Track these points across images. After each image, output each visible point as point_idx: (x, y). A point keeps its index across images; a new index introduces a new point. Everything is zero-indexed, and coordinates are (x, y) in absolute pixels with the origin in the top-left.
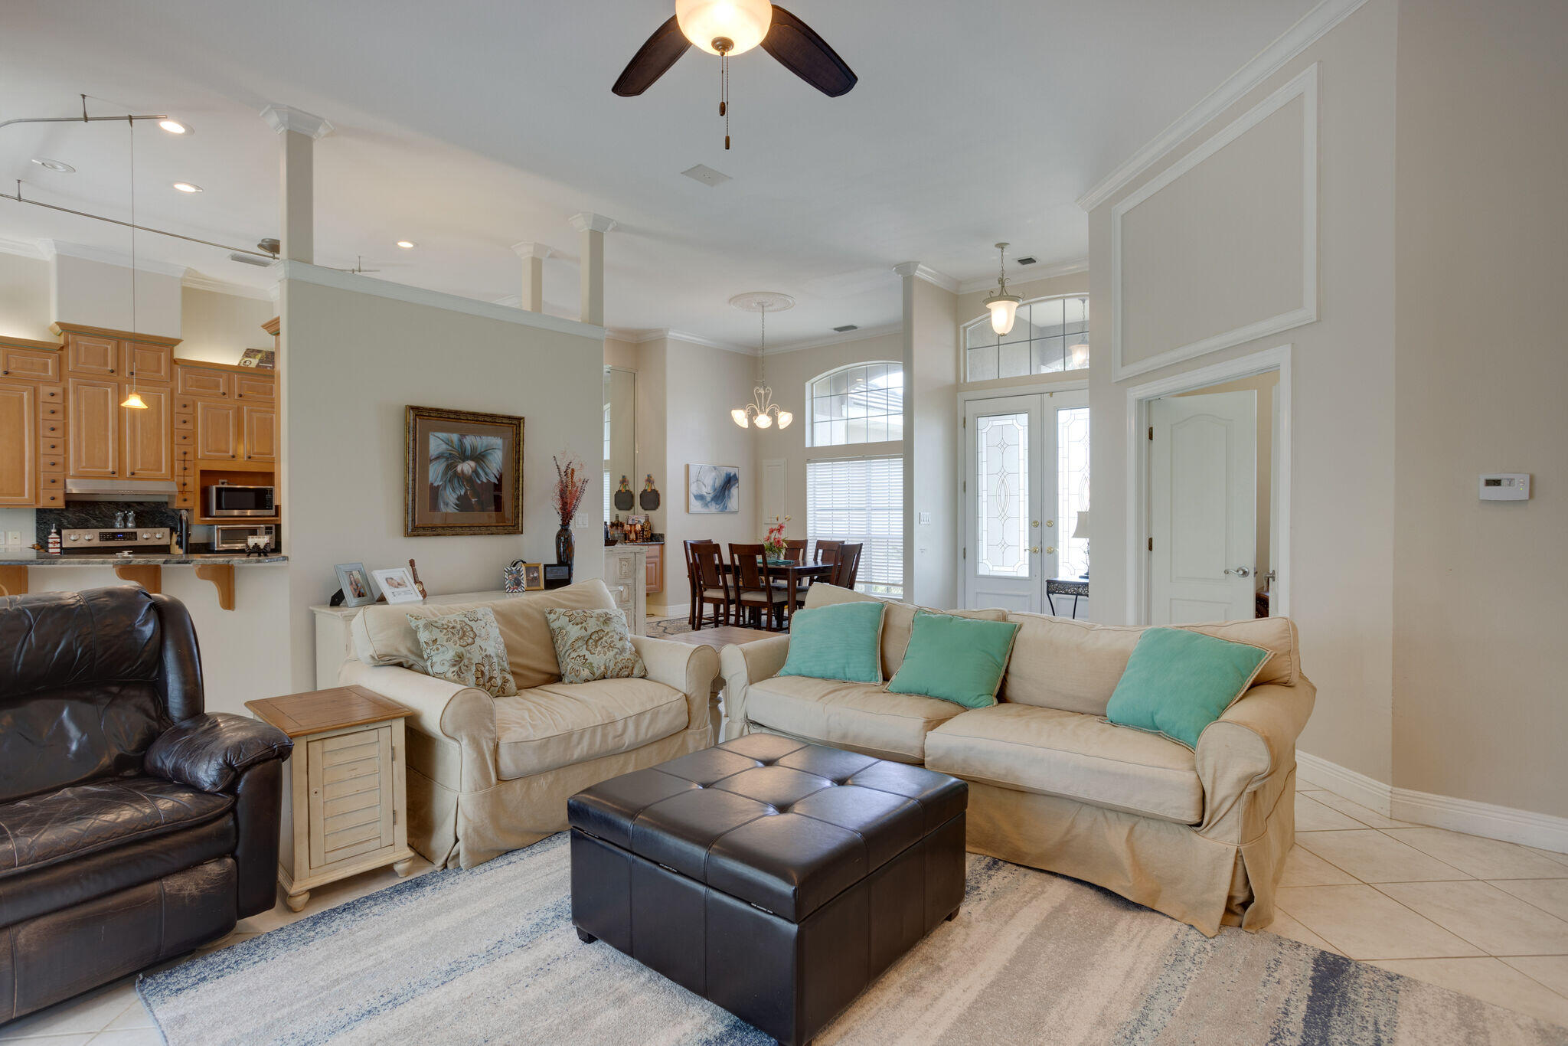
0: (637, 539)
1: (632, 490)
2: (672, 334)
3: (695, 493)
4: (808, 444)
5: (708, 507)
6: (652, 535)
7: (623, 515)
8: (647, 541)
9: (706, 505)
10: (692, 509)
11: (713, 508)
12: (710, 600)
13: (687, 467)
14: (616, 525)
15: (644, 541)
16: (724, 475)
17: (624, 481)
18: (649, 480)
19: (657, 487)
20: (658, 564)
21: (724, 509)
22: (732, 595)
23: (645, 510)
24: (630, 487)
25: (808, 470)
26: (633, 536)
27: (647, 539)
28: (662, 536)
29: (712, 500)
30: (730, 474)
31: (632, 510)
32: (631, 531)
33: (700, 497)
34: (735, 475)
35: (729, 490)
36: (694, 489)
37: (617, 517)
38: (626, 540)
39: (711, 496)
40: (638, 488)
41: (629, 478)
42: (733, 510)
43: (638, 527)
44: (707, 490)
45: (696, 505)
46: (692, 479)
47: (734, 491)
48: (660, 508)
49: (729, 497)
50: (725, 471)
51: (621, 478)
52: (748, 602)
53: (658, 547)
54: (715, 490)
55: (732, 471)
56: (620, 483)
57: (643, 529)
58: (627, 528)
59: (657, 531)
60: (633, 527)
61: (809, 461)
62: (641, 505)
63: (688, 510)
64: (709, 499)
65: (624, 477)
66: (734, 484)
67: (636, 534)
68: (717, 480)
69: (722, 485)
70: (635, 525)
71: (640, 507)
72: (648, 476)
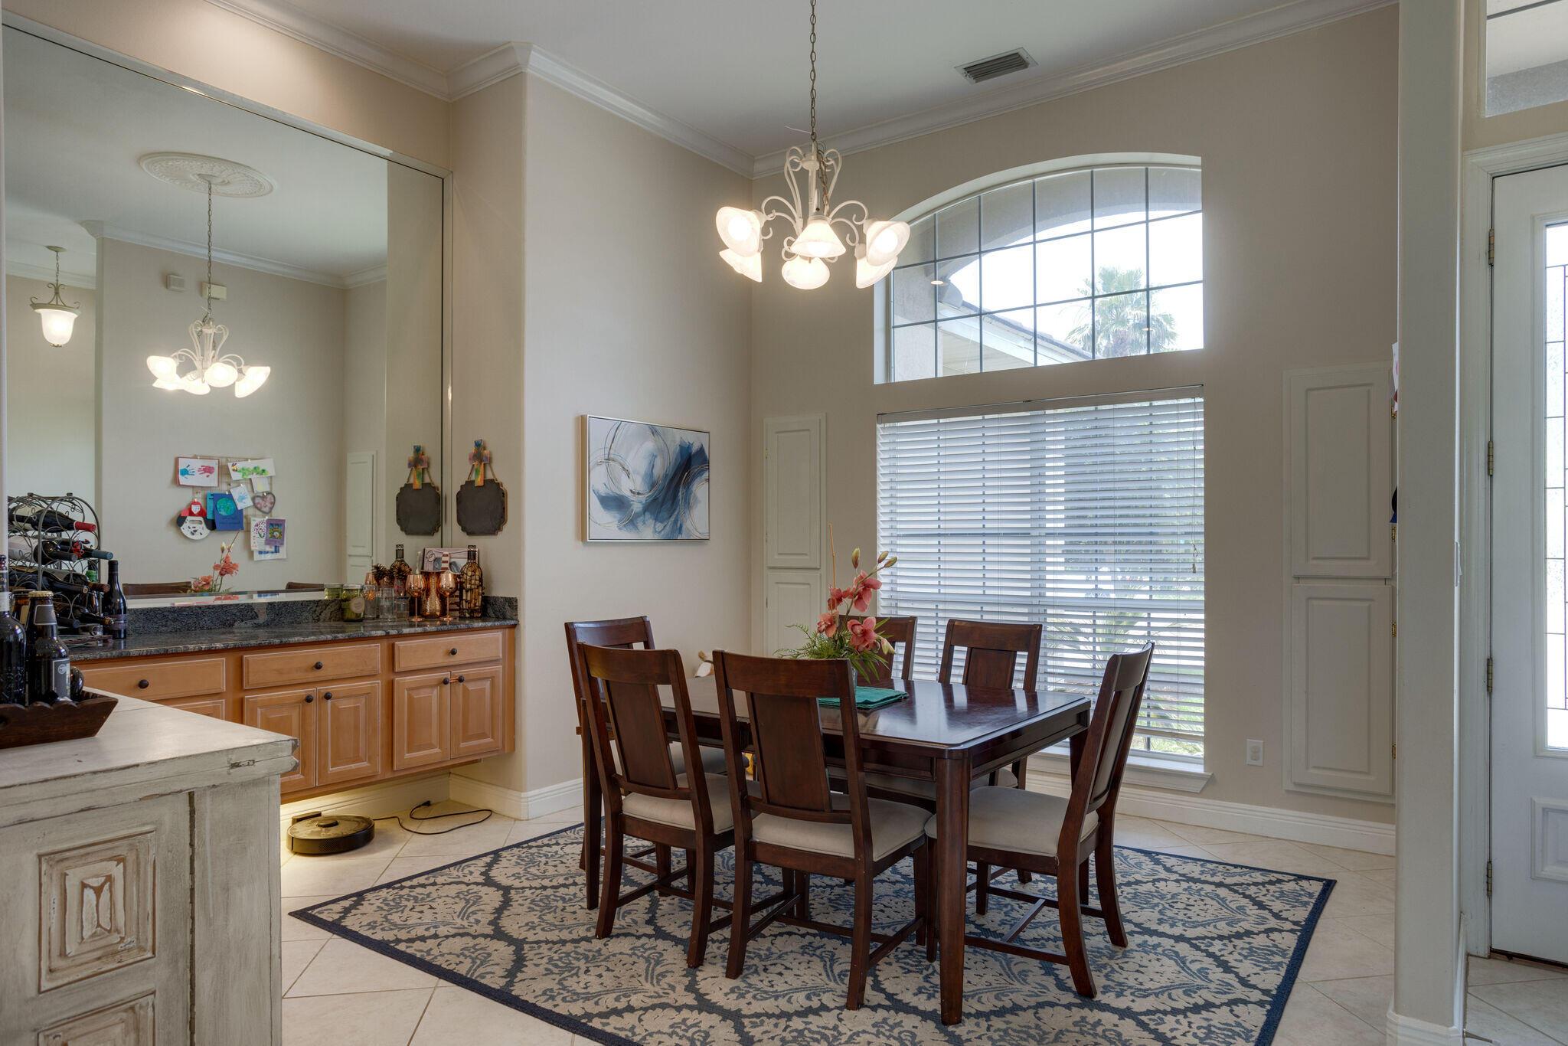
0: (443, 613)
1: (437, 483)
2: (540, 65)
3: (603, 491)
4: (879, 378)
5: (636, 527)
6: (486, 600)
7: (414, 546)
8: (472, 618)
9: (631, 522)
10: (595, 532)
11: (649, 530)
12: (645, 828)
13: (582, 423)
14: (389, 575)
15: (462, 618)
16: (674, 448)
17: (418, 460)
18: (480, 456)
19: (499, 472)
20: (500, 681)
21: (675, 535)
22: (723, 816)
23: (470, 533)
24: (434, 477)
25: (880, 440)
26: (433, 604)
27: (472, 611)
28: (512, 603)
29: (647, 508)
30: (690, 447)
31: (438, 536)
32: (427, 590)
33: (615, 502)
34: (701, 450)
35: (688, 485)
36: (598, 480)
37: (400, 553)
38: (412, 614)
39: (643, 498)
40: (454, 476)
41: (431, 452)
42: (697, 535)
43: (448, 580)
44: (633, 486)
45: (604, 523)
46: (596, 453)
47: (699, 489)
48: (506, 528)
49: (688, 505)
50: (676, 439)
51: (411, 454)
52: (779, 853)
53: (498, 635)
54: (653, 485)
55: (695, 441)
56: (410, 465)
57: (460, 586)
58: (416, 581)
59: (499, 591)
60: (433, 580)
61: (882, 417)
62: (459, 521)
63: (582, 534)
64: (637, 507)
65: (418, 450)
66: (700, 473)
67: (442, 598)
68: (658, 462)
69: (671, 473)
70: (438, 574)
71: (457, 528)
72: (478, 445)
